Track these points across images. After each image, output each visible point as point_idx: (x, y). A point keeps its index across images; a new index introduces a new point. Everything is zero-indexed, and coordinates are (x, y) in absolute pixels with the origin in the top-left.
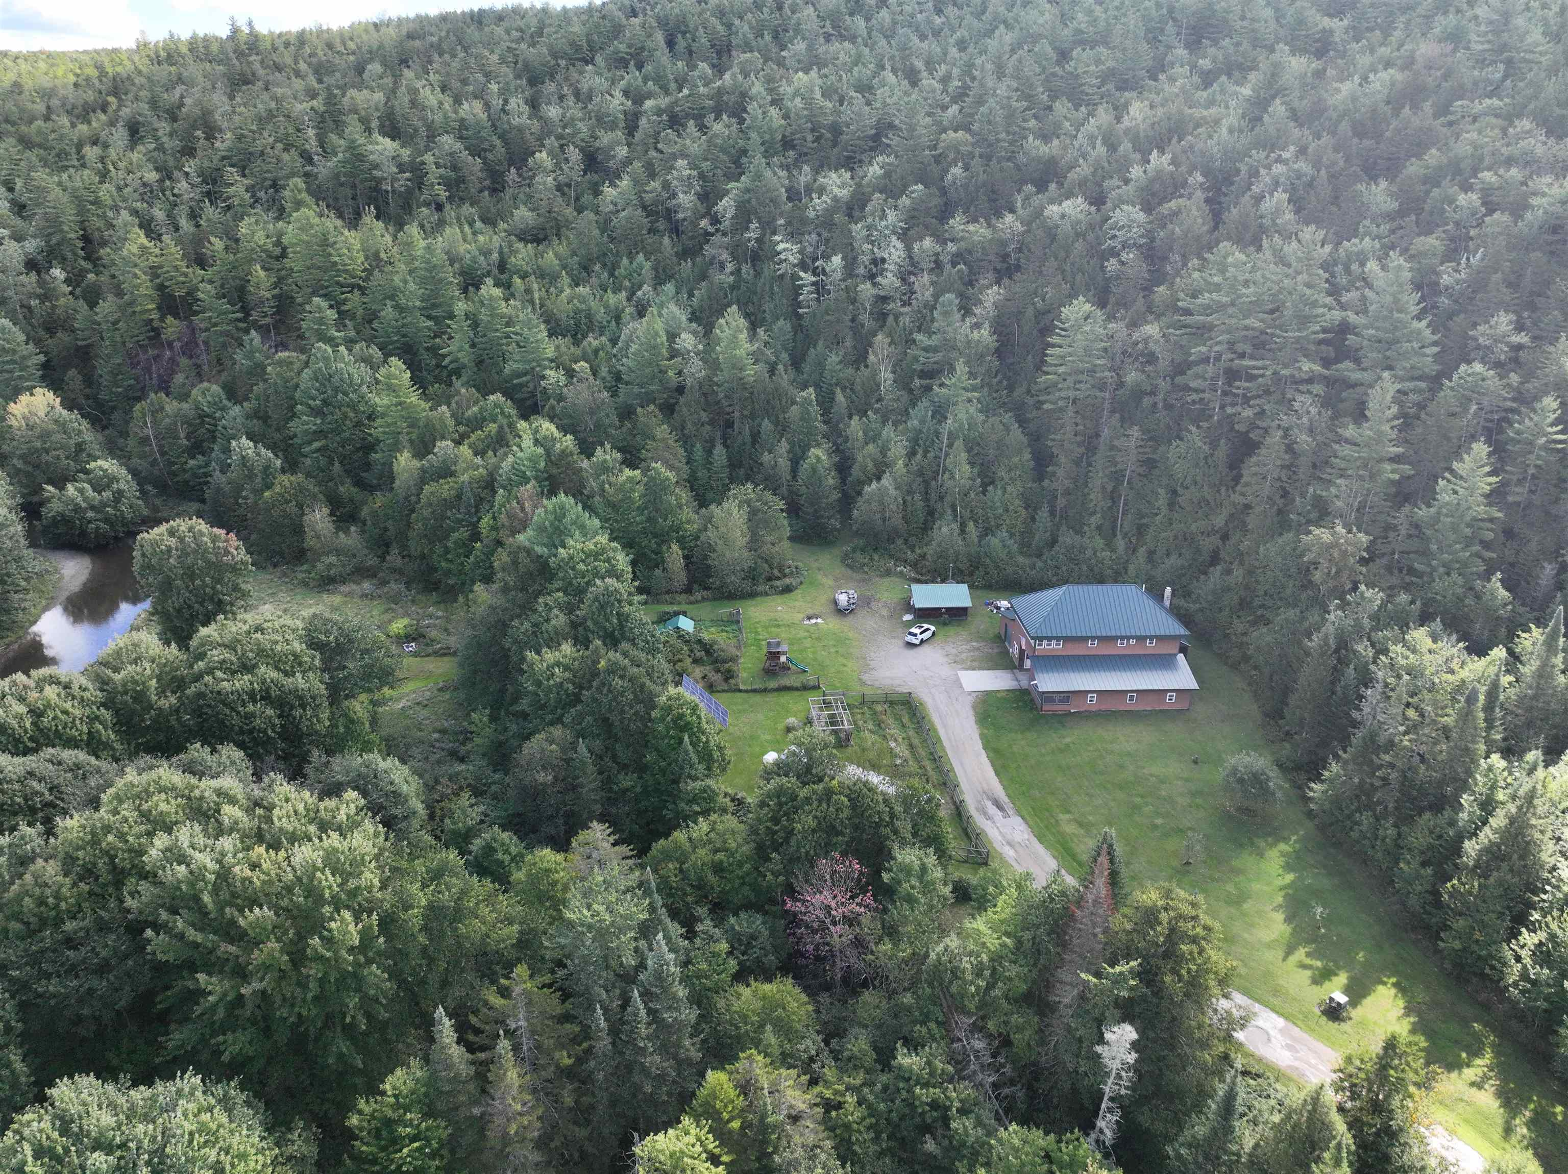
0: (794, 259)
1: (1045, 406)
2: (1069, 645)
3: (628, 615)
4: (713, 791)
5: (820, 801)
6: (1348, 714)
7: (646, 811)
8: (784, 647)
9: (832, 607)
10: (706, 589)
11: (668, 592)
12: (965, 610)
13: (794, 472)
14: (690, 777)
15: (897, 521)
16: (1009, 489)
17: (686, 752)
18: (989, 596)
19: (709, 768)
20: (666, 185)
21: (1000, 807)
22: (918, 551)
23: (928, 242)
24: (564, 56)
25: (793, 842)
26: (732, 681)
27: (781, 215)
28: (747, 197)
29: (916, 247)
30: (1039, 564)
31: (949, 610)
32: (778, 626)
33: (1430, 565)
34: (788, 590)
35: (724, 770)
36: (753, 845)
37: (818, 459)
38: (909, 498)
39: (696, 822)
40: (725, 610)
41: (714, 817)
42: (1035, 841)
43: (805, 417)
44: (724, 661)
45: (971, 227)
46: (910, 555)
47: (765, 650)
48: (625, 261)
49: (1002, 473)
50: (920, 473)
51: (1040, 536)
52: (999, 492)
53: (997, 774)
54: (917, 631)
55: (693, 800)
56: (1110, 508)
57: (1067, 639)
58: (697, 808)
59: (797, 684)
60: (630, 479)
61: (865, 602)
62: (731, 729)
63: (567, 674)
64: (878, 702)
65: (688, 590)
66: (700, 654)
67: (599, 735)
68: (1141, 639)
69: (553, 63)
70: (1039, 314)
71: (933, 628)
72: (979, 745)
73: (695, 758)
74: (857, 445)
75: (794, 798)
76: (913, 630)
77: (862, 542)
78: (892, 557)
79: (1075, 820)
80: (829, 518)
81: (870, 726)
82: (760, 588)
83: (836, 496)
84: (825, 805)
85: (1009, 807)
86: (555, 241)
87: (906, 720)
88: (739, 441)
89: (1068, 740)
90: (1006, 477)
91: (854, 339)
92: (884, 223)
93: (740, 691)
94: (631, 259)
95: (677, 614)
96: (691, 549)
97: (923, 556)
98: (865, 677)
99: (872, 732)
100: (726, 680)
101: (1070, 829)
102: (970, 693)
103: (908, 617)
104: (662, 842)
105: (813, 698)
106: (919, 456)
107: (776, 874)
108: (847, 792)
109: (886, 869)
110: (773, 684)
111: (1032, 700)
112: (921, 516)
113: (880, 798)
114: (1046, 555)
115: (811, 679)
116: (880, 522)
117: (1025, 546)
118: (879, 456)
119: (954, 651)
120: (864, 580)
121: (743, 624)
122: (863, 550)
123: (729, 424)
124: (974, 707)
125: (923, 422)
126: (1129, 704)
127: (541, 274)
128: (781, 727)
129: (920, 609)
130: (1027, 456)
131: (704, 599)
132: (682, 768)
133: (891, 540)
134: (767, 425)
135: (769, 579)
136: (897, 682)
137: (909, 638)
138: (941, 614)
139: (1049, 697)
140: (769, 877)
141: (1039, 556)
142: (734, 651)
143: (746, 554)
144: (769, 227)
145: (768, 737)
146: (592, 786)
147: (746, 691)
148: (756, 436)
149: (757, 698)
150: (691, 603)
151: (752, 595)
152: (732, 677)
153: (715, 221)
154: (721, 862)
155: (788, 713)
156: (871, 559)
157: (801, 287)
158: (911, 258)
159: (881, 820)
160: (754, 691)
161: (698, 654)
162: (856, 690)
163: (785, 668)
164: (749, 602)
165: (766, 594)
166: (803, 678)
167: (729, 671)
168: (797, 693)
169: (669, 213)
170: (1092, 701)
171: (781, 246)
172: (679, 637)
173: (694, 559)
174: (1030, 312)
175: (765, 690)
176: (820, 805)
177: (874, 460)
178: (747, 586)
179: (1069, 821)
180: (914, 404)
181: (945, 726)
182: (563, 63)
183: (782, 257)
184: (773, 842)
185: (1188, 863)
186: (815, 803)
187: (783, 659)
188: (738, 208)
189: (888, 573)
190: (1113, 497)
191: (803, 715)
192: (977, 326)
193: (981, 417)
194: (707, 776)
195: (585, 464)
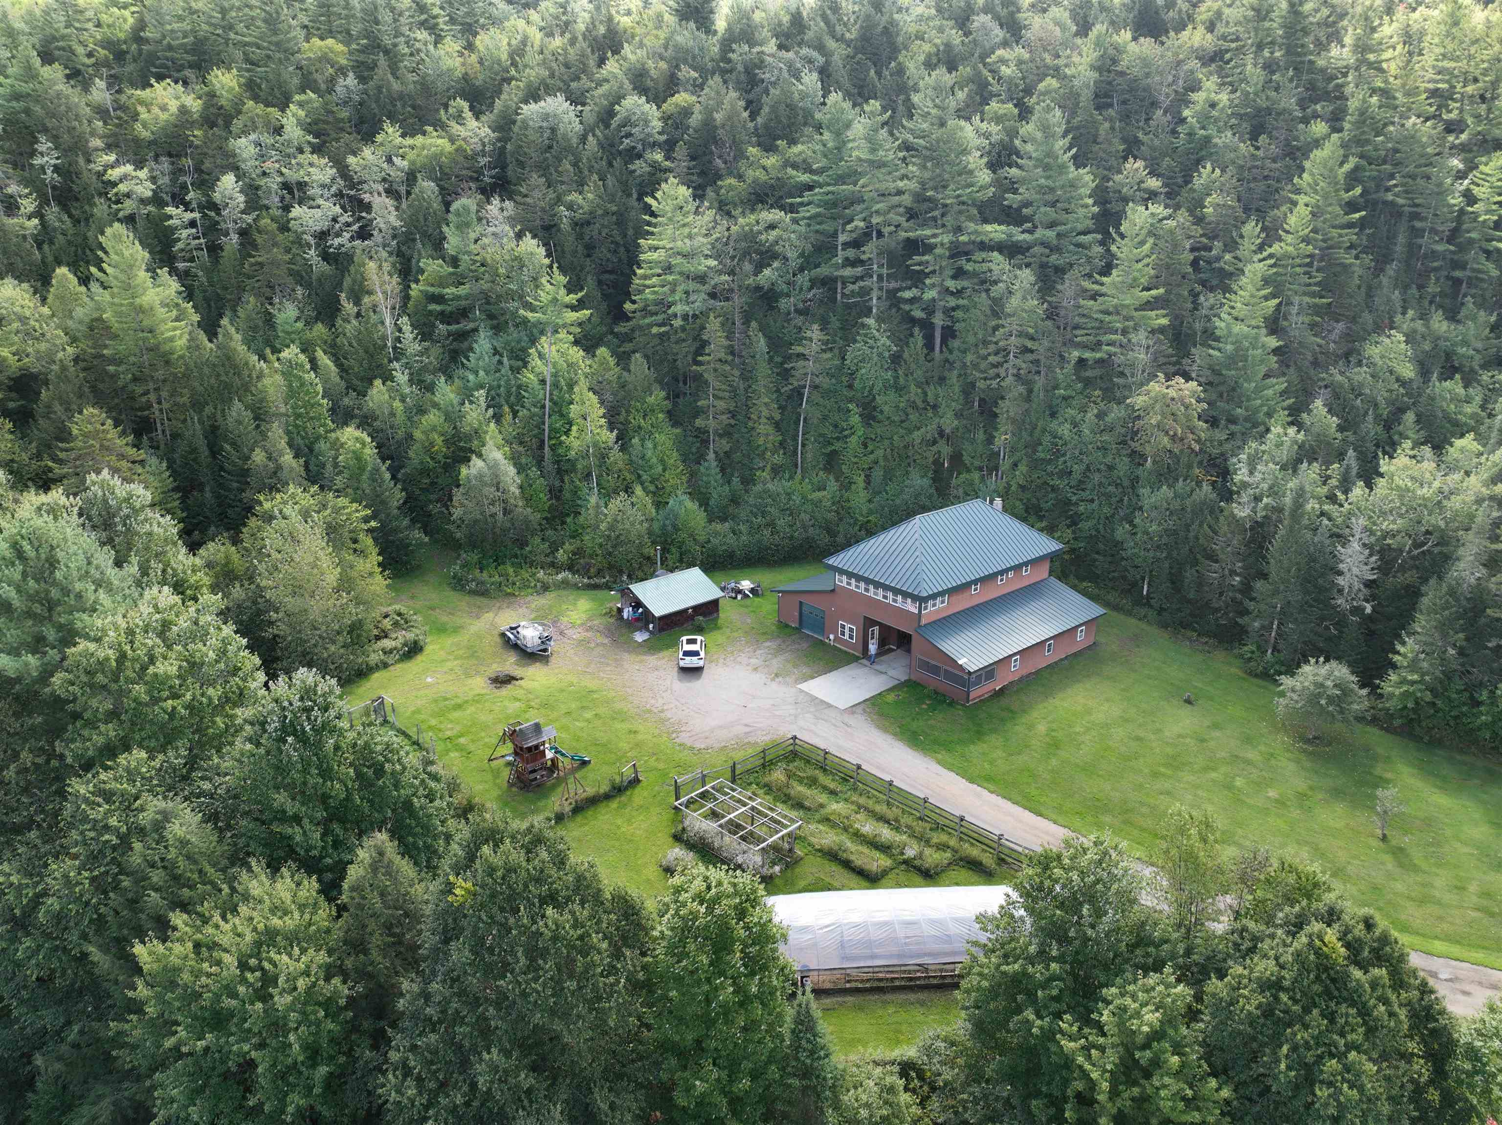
0: (146, 190)
1: (653, 330)
2: (954, 598)
12: (715, 602)
16: (659, 438)
23: (368, 154)
29: (350, 160)
31: (697, 609)
43: (298, 390)
52: (650, 445)
56: (782, 443)
57: (952, 592)
59: (602, 787)
61: (557, 632)
64: (760, 769)
68: (1017, 568)
77: (474, 556)
78: (531, 564)
80: (410, 529)
83: (400, 496)
87: (826, 781)
90: (646, 425)
98: (685, 739)
102: (851, 710)
103: (640, 636)
110: (560, 803)
112: (544, 499)
115: (607, 770)
122: (480, 567)
124: (882, 728)
126: (1048, 657)
128: (652, 872)
133: (522, 541)
136: (740, 730)
138: (690, 617)
139: (976, 676)
156: (503, 575)
157: (174, 228)
158: (346, 177)
163: (561, 769)
168: (615, 804)
170: (1016, 669)
187: (550, 754)
190: (781, 426)
193: (580, 354)
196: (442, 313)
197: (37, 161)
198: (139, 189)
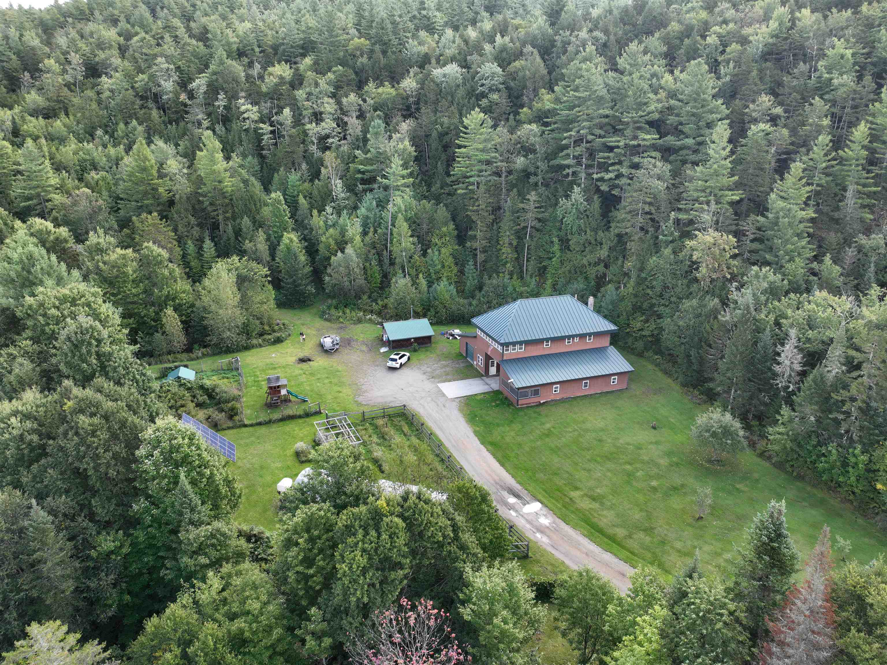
0: (255, 117)
1: (459, 192)
2: (529, 348)
3: (110, 354)
4: (224, 535)
5: (366, 529)
6: (770, 369)
7: (141, 574)
8: (283, 382)
9: (320, 348)
10: (205, 347)
11: (169, 353)
12: (429, 338)
13: (273, 255)
14: (191, 522)
15: (361, 281)
16: (443, 250)
17: (184, 493)
18: (443, 329)
19: (216, 507)
20: (152, 77)
21: (517, 496)
22: (380, 303)
23: (352, 97)
24: (71, 15)
25: (338, 589)
26: (236, 418)
27: (242, 90)
28: (214, 77)
29: (344, 100)
30: (474, 302)
31: (417, 339)
32: (275, 368)
33: (777, 256)
34: (278, 341)
35: (235, 506)
36: (282, 599)
37: (291, 240)
38: (368, 264)
39: (204, 579)
40: (224, 360)
41: (226, 568)
42: (562, 525)
43: (277, 214)
44: (228, 401)
45: (380, 90)
46: (375, 307)
47: (265, 388)
48: (122, 126)
49: (435, 240)
50: (373, 246)
51: (471, 282)
52: (437, 253)
53: (502, 465)
54: (397, 357)
55: (200, 550)
56: (517, 259)
57: (528, 343)
58: (203, 560)
59: (300, 412)
60: (124, 257)
61: (347, 343)
62: (239, 463)
63: (28, 424)
64: (377, 418)
65: (189, 349)
66: (203, 398)
67: (67, 491)
68: (582, 336)
69: (62, 19)
70: (442, 135)
71: (408, 354)
72: (476, 442)
73: (197, 500)
74: (320, 232)
75: (329, 528)
76: (393, 356)
77: (334, 302)
78: (360, 309)
79: (586, 495)
80: (307, 285)
81: (375, 439)
82: (255, 342)
83: (308, 269)
84: (373, 533)
85: (524, 493)
86: (63, 115)
87: (406, 429)
88: (225, 238)
89: (548, 426)
90: (439, 243)
91: (307, 164)
92: (318, 90)
93: (245, 426)
94: (126, 124)
95: (177, 367)
96: (188, 316)
97: (385, 306)
98: (360, 399)
99: (378, 444)
100: (231, 417)
101: (585, 504)
102: (453, 400)
103: (383, 350)
104: (155, 619)
105: (316, 421)
106: (371, 234)
107: (318, 636)
108: (398, 509)
109: (463, 603)
110: (276, 415)
111: (506, 398)
112: (378, 277)
113: (438, 510)
114: (478, 295)
115: (311, 406)
116: (347, 283)
117: (461, 292)
118: (340, 238)
119: (429, 370)
120: (341, 328)
121: (243, 370)
122: (336, 308)
123: (215, 226)
124: (461, 410)
125: (369, 209)
126: (585, 390)
127: (50, 138)
128: (290, 452)
129: (394, 341)
130: (452, 226)
131: (204, 355)
132: (181, 514)
133: (358, 297)
134: (246, 222)
135: (261, 335)
136: (391, 399)
137: (391, 364)
138: (411, 344)
139: (523, 391)
140: (311, 643)
141: (473, 297)
142: (236, 392)
143: (238, 312)
144: (233, 97)
145: (279, 465)
146: (57, 558)
147: (252, 425)
148: (238, 233)
149: (263, 430)
150: (192, 360)
151: (247, 348)
152: (236, 414)
153: (191, 95)
154: (241, 631)
155: (295, 439)
156: (344, 313)
157: (263, 134)
158: (341, 109)
159: (444, 536)
160: (260, 424)
161: (201, 399)
162: (356, 410)
163: (286, 401)
164: (247, 353)
165: (260, 346)
166: (303, 407)
167: (233, 409)
168: (300, 421)
169: (156, 97)
170: (556, 392)
171: (243, 108)
172: (181, 385)
173: (193, 323)
174: (434, 134)
175: (269, 422)
176: (367, 534)
177: (336, 240)
178: (242, 340)
179: (583, 496)
180: (360, 200)
181: (441, 429)
182: (70, 20)
183: (246, 115)
184: (308, 589)
185: (701, 518)
186: (361, 532)
187: (283, 392)
188: (208, 86)
189: (359, 321)
190: (518, 249)
191: (310, 438)
192: (401, 140)
193: (414, 202)
194: (216, 517)
195: (80, 248)
196: (362, 179)
197: (217, 103)
198: (252, 116)
